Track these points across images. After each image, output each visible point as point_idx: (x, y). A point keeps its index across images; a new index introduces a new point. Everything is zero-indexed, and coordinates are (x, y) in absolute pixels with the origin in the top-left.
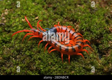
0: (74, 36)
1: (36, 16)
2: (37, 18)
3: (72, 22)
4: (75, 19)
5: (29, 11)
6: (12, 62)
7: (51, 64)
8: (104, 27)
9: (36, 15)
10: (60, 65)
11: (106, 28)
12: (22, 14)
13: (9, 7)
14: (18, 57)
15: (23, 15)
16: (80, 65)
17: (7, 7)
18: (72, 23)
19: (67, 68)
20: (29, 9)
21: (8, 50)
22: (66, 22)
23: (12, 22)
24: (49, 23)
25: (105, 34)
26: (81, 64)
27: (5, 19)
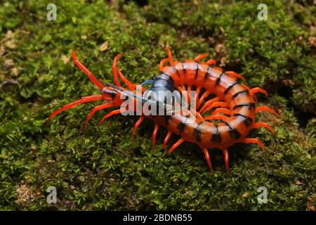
0: (223, 87)
1: (100, 41)
2: (103, 47)
3: (203, 37)
4: (208, 28)
5: (75, 25)
6: (71, 198)
7: (180, 181)
8: (295, 37)
9: (98, 37)
10: (204, 182)
11: (301, 38)
12: (58, 40)
13: (12, 22)
14: (82, 179)
15: (60, 42)
16: (259, 168)
17: (8, 24)
18: (203, 40)
19: (225, 185)
20: (74, 20)
21: (50, 163)
22: (184, 40)
23: (34, 68)
24: (143, 55)
25: (301, 57)
26: (261, 166)
27: (13, 64)
